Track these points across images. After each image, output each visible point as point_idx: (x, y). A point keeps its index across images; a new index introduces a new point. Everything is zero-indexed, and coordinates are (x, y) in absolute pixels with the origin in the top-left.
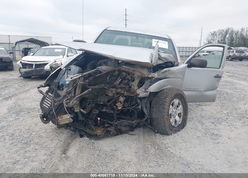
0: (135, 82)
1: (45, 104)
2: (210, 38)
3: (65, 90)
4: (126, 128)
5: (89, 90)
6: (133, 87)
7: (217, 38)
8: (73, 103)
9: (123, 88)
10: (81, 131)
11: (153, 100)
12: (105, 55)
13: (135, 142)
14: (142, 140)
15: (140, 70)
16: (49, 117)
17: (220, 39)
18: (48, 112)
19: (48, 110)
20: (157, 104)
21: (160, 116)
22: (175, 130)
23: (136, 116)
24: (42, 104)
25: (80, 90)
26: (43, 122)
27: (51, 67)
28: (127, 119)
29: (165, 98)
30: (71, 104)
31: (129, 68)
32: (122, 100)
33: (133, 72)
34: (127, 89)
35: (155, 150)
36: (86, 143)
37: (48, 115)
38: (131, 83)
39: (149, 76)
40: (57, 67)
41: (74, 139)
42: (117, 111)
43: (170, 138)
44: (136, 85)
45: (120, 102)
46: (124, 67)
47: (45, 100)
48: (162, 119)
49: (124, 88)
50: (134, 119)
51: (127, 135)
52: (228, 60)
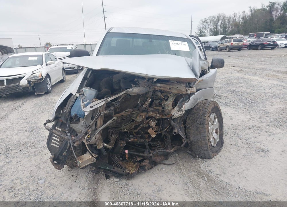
0: (168, 101)
1: (53, 143)
2: (202, 26)
3: (82, 122)
4: (160, 158)
5: (114, 119)
6: (166, 107)
7: (209, 26)
8: (95, 138)
9: (156, 110)
10: (107, 171)
11: (187, 119)
12: (136, 74)
13: (177, 174)
14: (184, 171)
15: (177, 86)
16: (61, 159)
17: (212, 27)
18: (59, 152)
19: (59, 150)
20: (194, 124)
21: (201, 138)
22: (216, 151)
23: (170, 141)
24: (49, 143)
25: (102, 121)
26: (57, 168)
27: (29, 82)
28: (157, 146)
29: (203, 115)
30: (93, 140)
31: (165, 85)
32: (154, 125)
33: (170, 90)
34: (160, 111)
35: (204, 181)
36: (118, 186)
37: (60, 156)
38: (164, 103)
39: (187, 93)
40: (36, 80)
41: (98, 181)
42: (148, 138)
43: (215, 162)
44: (170, 105)
45: (152, 127)
46: (158, 85)
47: (53, 138)
48: (203, 141)
49: (158, 110)
50: (167, 145)
51: (162, 166)
52: (226, 50)
